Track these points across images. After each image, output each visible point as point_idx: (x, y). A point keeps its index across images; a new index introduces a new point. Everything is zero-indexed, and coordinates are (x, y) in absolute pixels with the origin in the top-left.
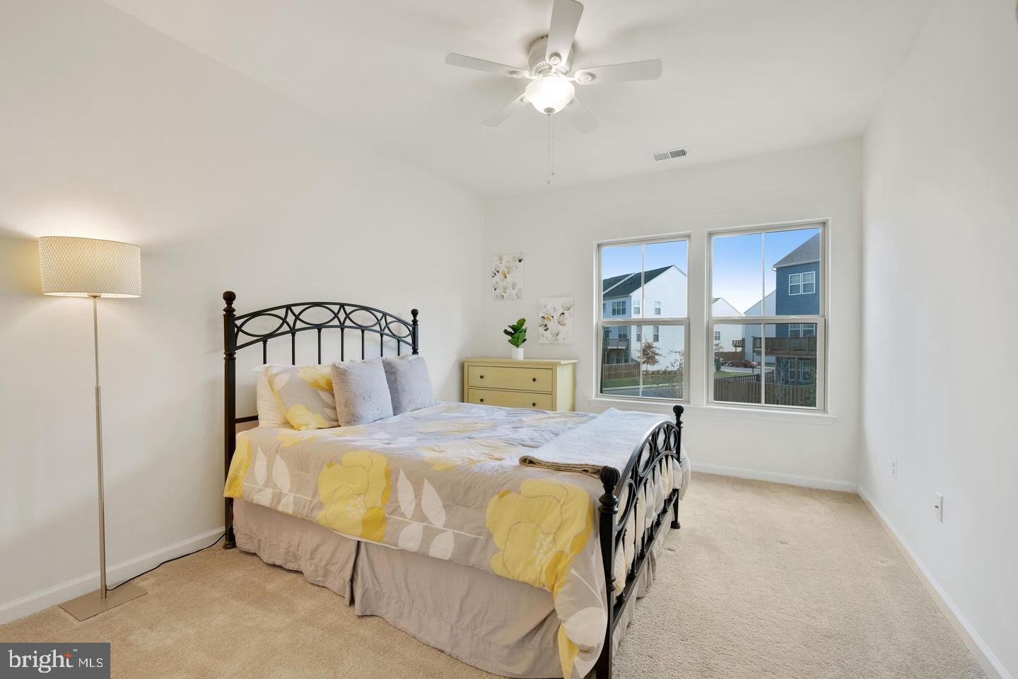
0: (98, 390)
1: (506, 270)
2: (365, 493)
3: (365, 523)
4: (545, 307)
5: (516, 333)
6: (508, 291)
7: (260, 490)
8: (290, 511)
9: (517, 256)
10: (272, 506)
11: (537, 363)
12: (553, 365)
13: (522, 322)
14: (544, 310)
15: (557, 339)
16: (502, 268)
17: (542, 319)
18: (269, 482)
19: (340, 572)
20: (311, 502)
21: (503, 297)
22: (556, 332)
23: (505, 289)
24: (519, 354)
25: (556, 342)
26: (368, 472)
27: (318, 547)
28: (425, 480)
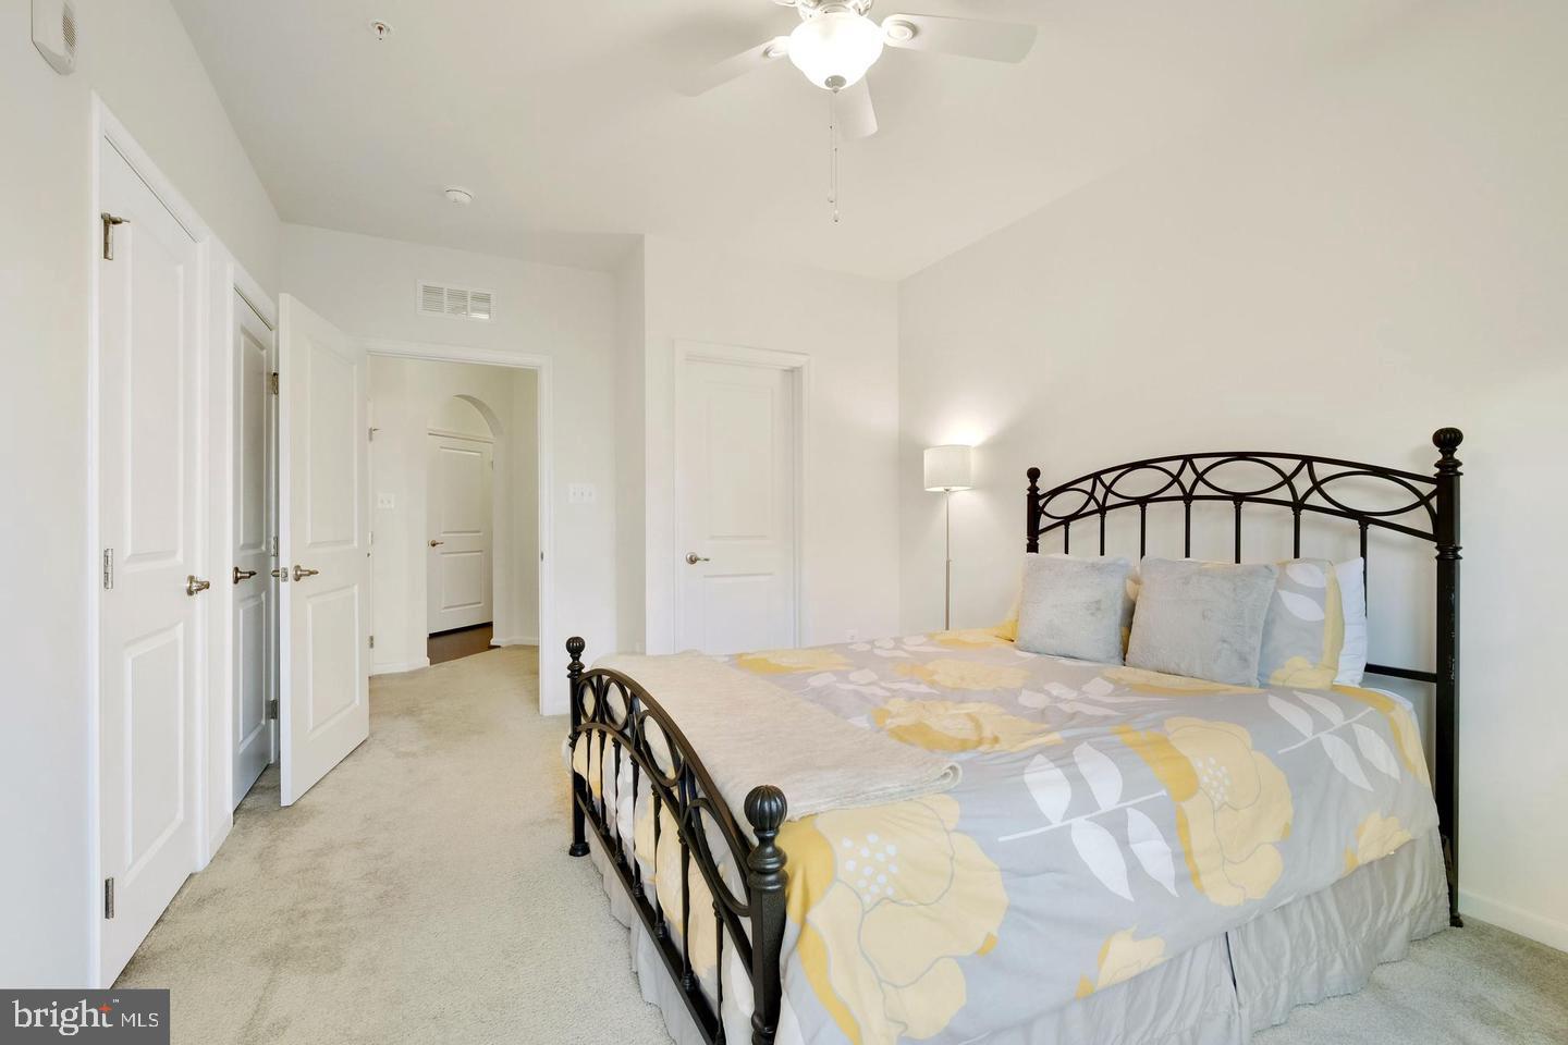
0: (948, 562)
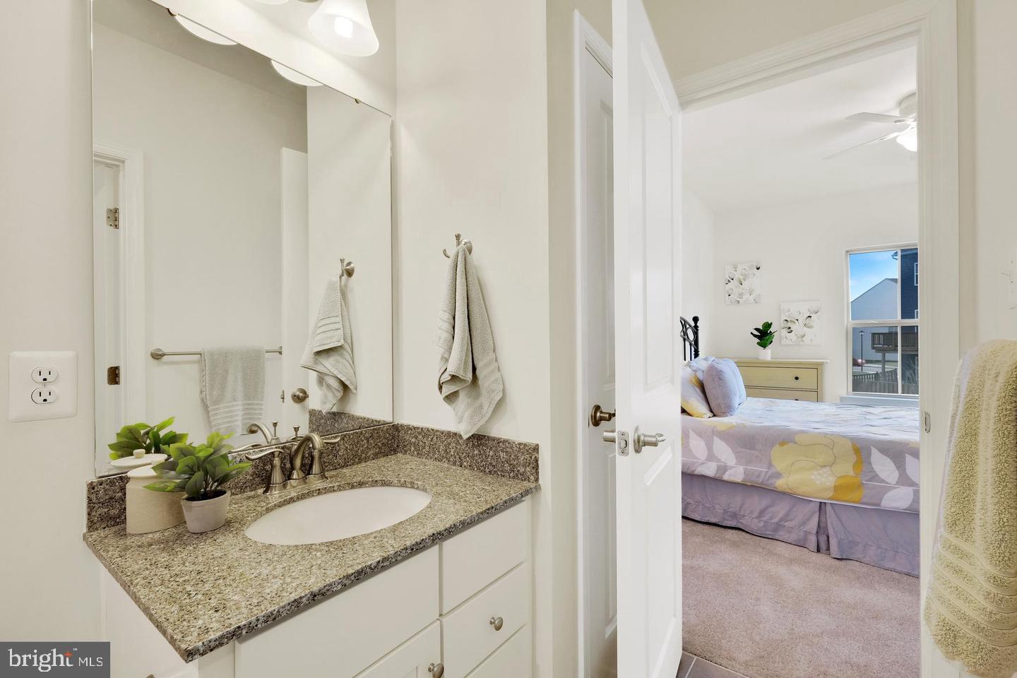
1: (742, 277)
2: (831, 466)
3: (836, 488)
4: (789, 310)
5: (764, 335)
6: (744, 297)
7: (703, 463)
8: (739, 479)
9: (755, 264)
10: (718, 476)
11: (800, 363)
12: (817, 364)
13: (768, 325)
14: (787, 314)
15: (803, 341)
16: (737, 276)
17: (785, 322)
18: (711, 457)
19: (799, 527)
20: (767, 472)
21: (739, 302)
22: (802, 334)
23: (741, 295)
24: (767, 354)
25: (801, 343)
26: (832, 449)
27: (767, 508)
28: (906, 455)
